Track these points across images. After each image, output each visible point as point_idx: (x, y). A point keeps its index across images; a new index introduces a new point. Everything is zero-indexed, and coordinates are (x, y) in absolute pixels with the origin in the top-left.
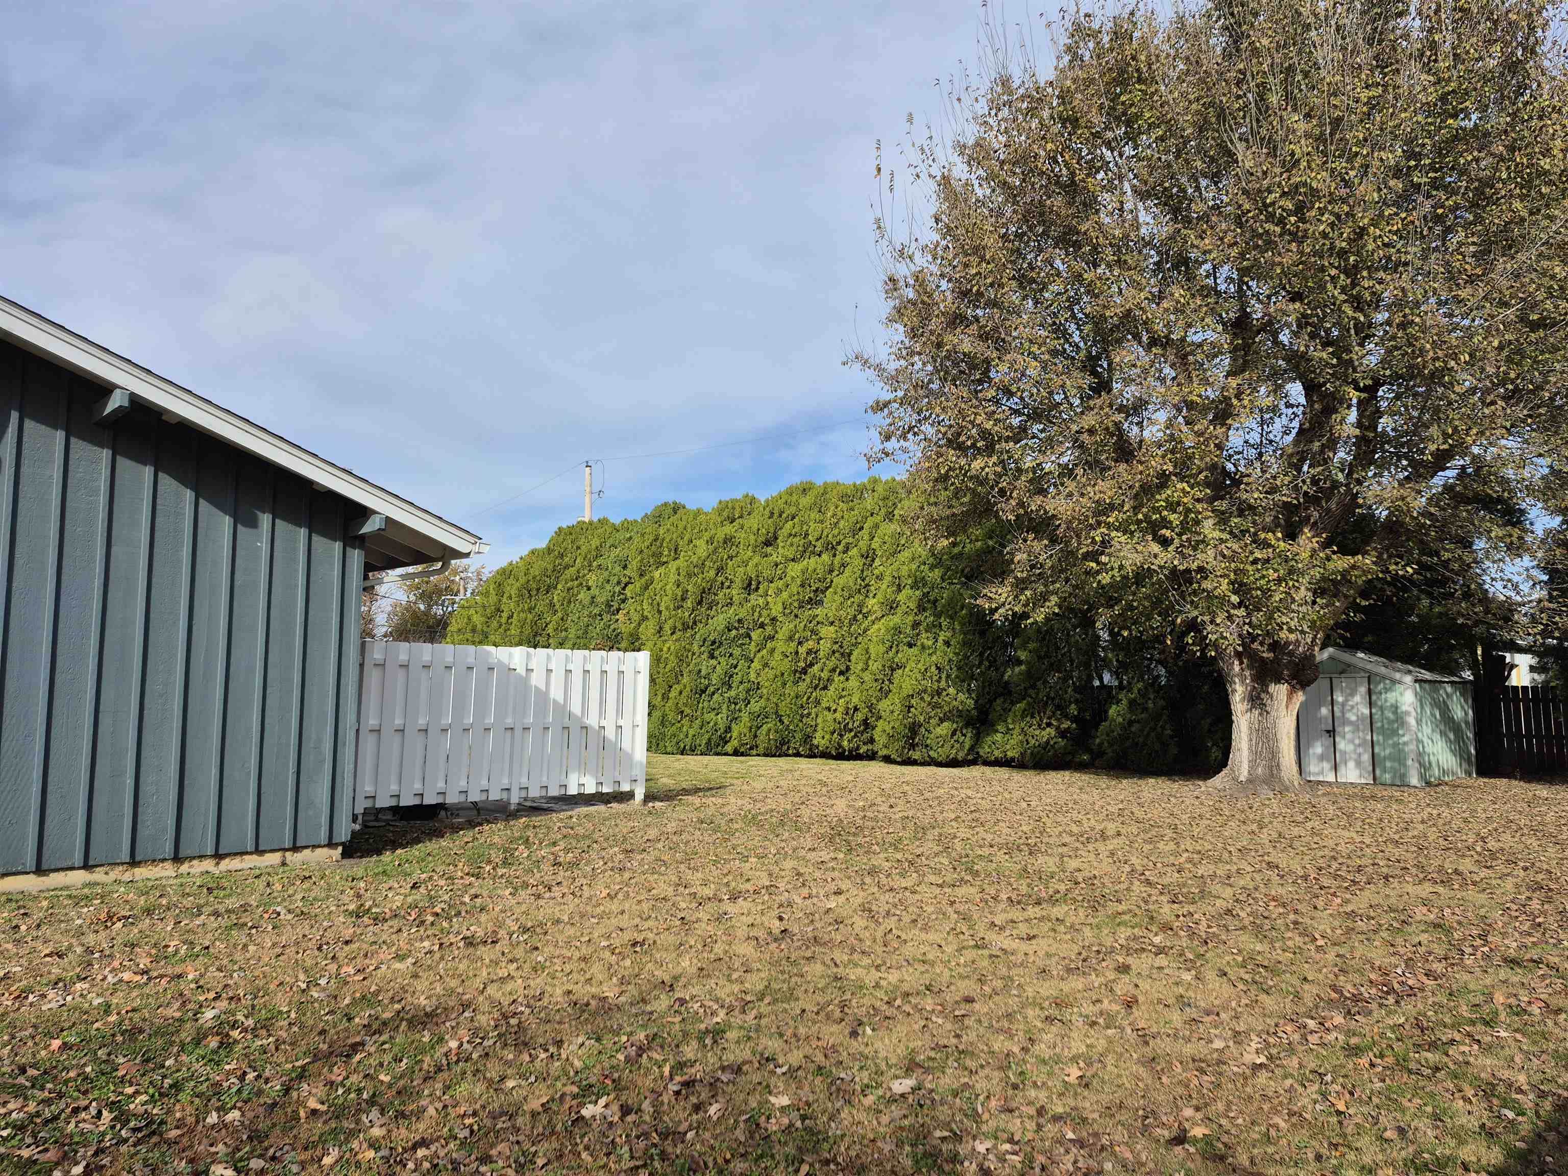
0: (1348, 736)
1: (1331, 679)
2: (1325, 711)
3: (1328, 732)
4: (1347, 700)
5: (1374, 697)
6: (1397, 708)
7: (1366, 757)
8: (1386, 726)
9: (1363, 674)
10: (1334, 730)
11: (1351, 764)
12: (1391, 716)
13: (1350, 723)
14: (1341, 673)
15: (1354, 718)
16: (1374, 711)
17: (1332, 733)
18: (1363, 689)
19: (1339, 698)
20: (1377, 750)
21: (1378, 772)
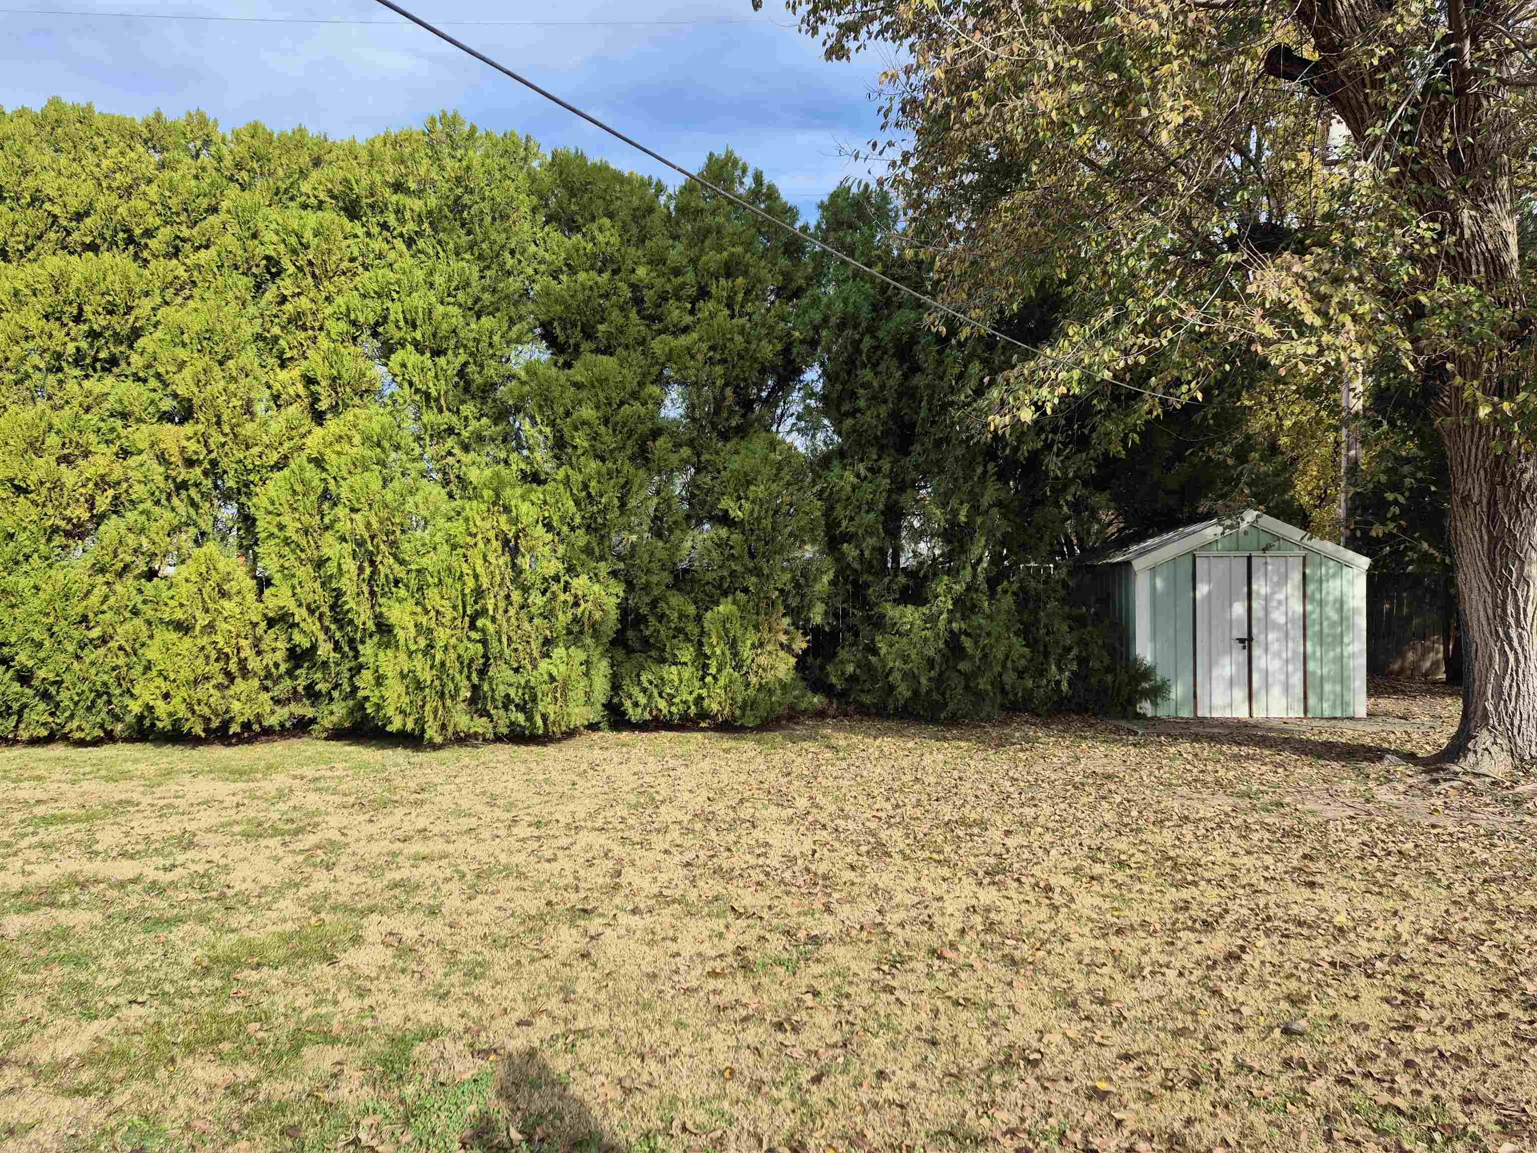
0: (1274, 647)
1: (1249, 558)
2: (1239, 609)
3: (1241, 641)
4: (1273, 593)
5: (1311, 588)
6: (1342, 603)
7: (1297, 679)
8: (1326, 630)
9: (1297, 552)
10: (1250, 639)
11: (1276, 691)
12: (1335, 617)
13: (1276, 627)
14: (1264, 550)
15: (1282, 620)
16: (1309, 608)
17: (1247, 642)
18: (1297, 577)
19: (1260, 587)
20: (1311, 666)
21: (1312, 701)
